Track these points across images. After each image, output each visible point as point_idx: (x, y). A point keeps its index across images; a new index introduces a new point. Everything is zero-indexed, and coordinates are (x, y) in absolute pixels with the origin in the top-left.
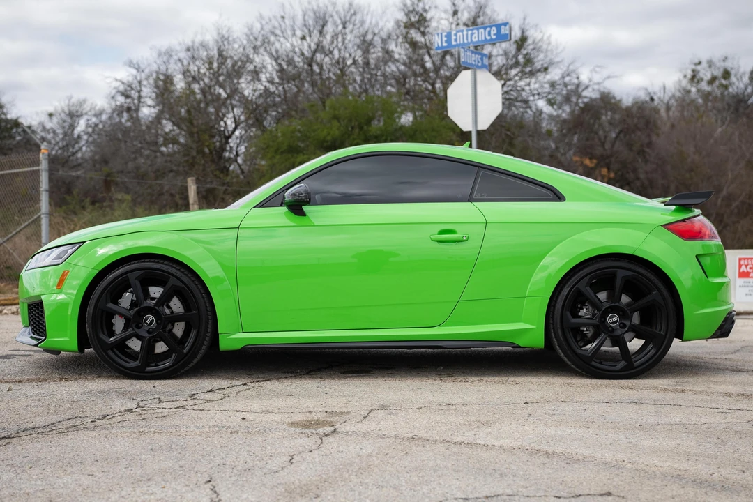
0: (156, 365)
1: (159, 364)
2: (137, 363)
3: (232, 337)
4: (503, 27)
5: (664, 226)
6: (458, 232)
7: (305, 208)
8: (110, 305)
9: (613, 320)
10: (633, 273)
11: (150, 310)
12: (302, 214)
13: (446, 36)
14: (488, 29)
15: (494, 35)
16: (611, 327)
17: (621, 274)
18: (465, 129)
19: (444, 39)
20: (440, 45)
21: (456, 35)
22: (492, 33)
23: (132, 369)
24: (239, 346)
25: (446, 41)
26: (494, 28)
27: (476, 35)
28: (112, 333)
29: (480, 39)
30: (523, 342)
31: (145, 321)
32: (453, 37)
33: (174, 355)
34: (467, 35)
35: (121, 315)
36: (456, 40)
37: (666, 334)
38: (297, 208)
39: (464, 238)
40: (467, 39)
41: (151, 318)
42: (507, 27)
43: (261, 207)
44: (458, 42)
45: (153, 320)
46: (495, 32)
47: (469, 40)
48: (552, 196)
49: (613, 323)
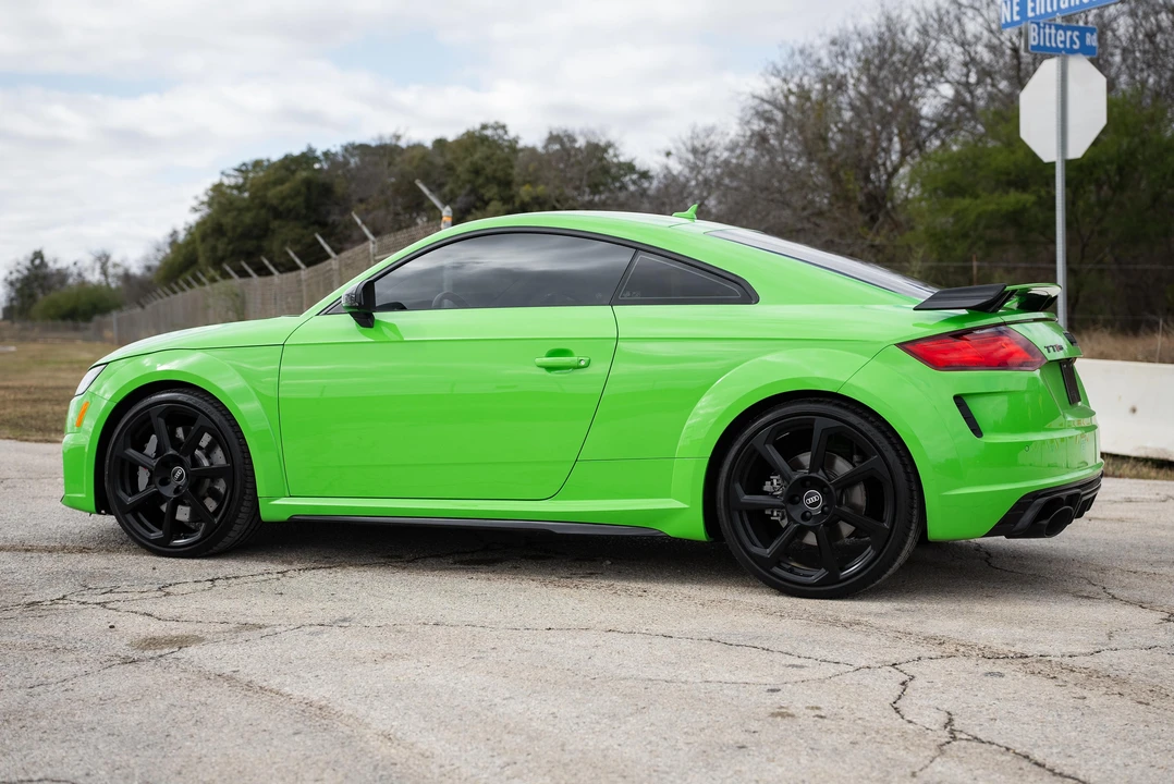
1: (187, 535)
2: (161, 533)
3: (277, 505)
5: (902, 345)
6: (575, 353)
7: (377, 316)
8: (132, 452)
9: (813, 500)
13: (1018, 4)
17: (820, 424)
18: (1046, 159)
19: (1016, 9)
20: (1009, 20)
23: (155, 541)
24: (285, 517)
25: (1018, 13)
28: (135, 490)
30: (673, 529)
31: (174, 475)
32: (1030, 5)
33: (204, 525)
35: (145, 466)
36: (1034, 9)
39: (583, 363)
40: (1052, 6)
41: (180, 471)
44: (1038, 13)
45: (182, 474)
47: (1055, 8)
48: (740, 294)
49: (811, 505)
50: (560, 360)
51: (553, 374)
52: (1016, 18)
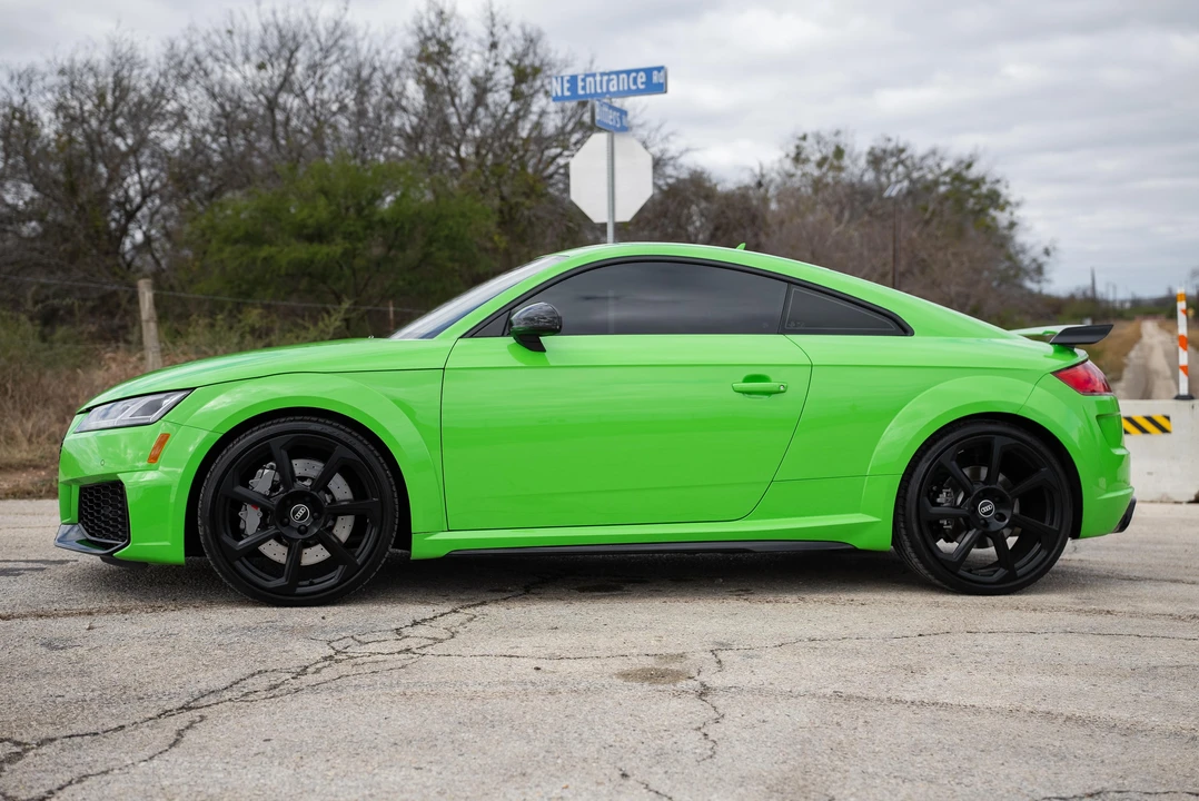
0: (312, 584)
1: (316, 581)
2: (281, 581)
3: (432, 538)
4: (655, 73)
5: (1053, 373)
6: (772, 379)
8: (240, 489)
9: (987, 508)
10: (1014, 441)
11: (301, 497)
12: (541, 349)
13: (568, 81)
14: (634, 74)
15: (642, 83)
16: (984, 519)
18: (597, 220)
19: (566, 85)
20: (560, 94)
21: (584, 80)
22: (639, 81)
23: (274, 590)
24: (442, 552)
25: (569, 89)
26: (642, 74)
27: (615, 82)
29: (621, 88)
30: (861, 542)
31: (295, 513)
32: (580, 84)
33: (341, 567)
34: (601, 81)
35: (255, 504)
36: (584, 88)
37: (1060, 528)
38: (530, 339)
39: (782, 389)
40: (601, 88)
41: (302, 509)
42: (662, 73)
43: (472, 336)
44: (588, 92)
45: (306, 512)
46: (644, 80)
47: (605, 90)
48: (894, 327)
49: (986, 514)
50: (757, 384)
52: (567, 93)
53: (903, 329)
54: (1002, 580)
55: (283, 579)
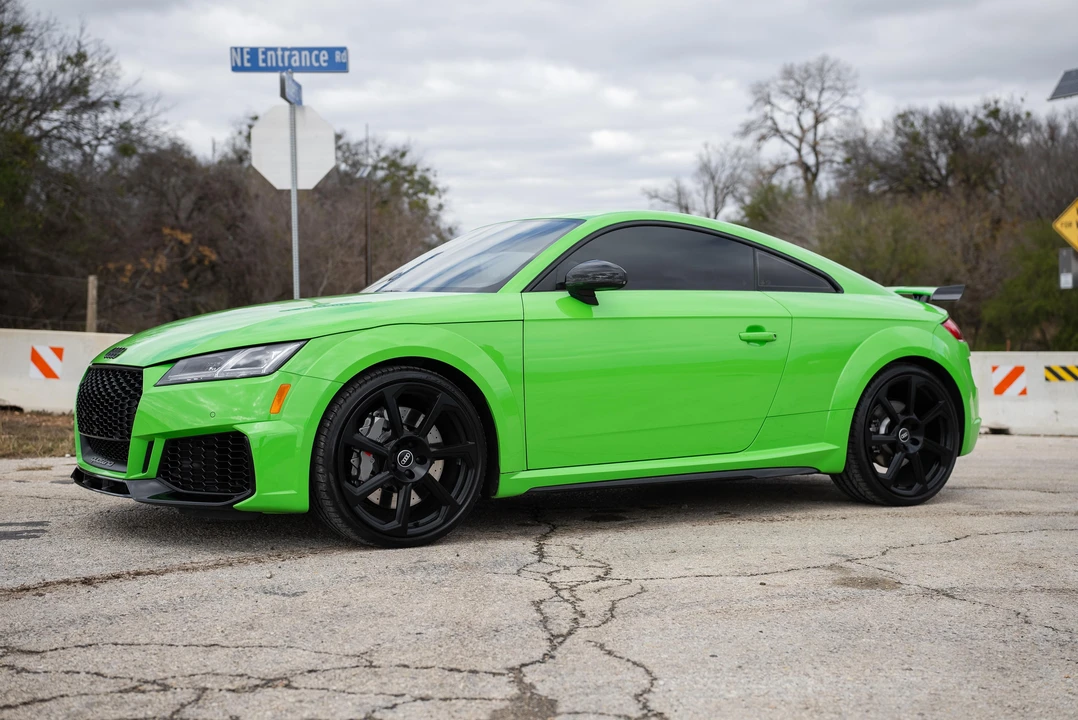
0: (417, 526)
1: (421, 521)
2: (394, 524)
3: (516, 477)
4: (338, 53)
6: (766, 329)
7: (598, 294)
8: (353, 436)
9: (905, 435)
10: (924, 380)
11: (406, 442)
12: (595, 302)
13: (248, 53)
14: (316, 52)
15: (325, 61)
17: (916, 381)
19: (246, 57)
20: (239, 64)
21: (264, 53)
22: (322, 59)
24: (523, 490)
25: (249, 61)
26: (324, 52)
27: (297, 58)
29: (303, 64)
31: (401, 458)
32: (261, 57)
33: (444, 508)
34: (283, 57)
35: (369, 451)
36: (265, 61)
38: (585, 292)
39: (773, 337)
40: (283, 62)
41: (407, 453)
42: (344, 54)
43: (531, 291)
44: (269, 64)
45: (410, 458)
46: (326, 58)
47: (286, 64)
48: (829, 287)
50: (756, 334)
51: (755, 347)
52: (247, 64)
53: (836, 288)
54: (919, 493)
55: (395, 522)
